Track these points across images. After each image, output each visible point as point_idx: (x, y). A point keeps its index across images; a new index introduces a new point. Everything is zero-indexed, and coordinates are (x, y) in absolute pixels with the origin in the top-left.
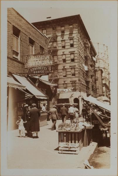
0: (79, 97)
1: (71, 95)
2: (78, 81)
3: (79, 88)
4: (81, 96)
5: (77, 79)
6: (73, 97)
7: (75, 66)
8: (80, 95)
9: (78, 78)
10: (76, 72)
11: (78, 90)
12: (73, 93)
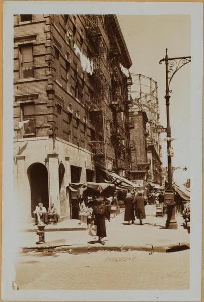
0: (47, 160)
1: (19, 153)
2: (43, 98)
3: (49, 125)
4: (55, 155)
5: (40, 88)
6: (23, 158)
7: (34, 37)
8: (52, 152)
9: (45, 83)
10: (36, 59)
11: (45, 131)
12: (24, 144)
